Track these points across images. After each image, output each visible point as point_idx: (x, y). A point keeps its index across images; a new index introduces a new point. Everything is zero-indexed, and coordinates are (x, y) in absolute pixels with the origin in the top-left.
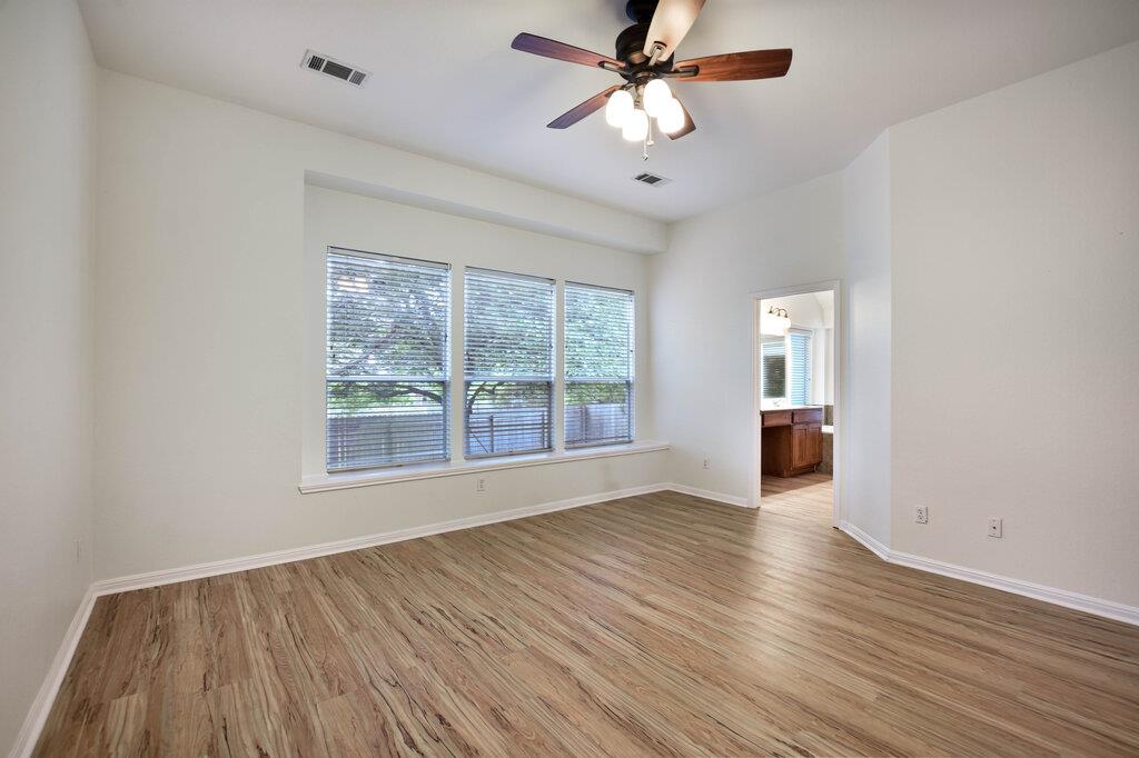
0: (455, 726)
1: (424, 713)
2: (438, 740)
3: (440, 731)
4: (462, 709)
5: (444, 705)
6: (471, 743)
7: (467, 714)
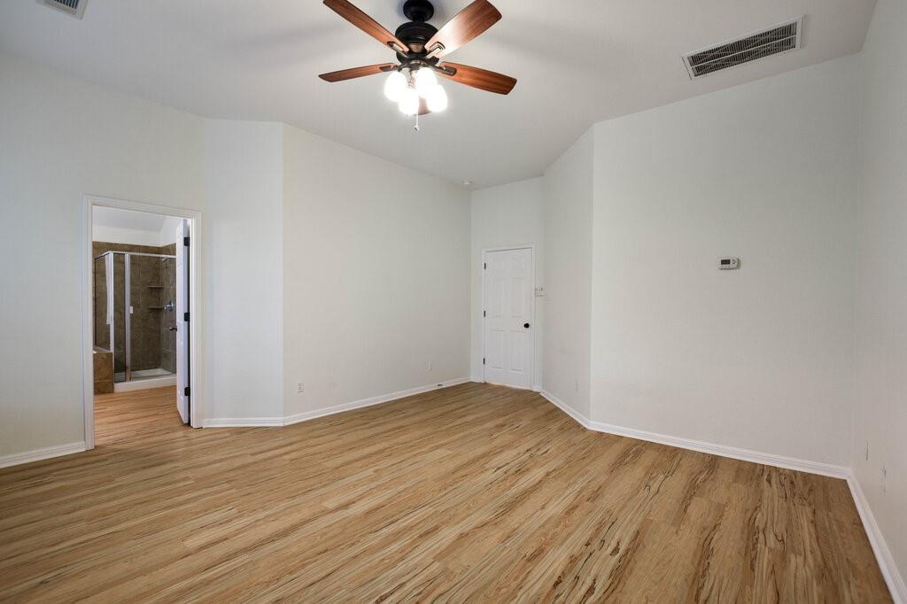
0: (558, 573)
1: (558, 596)
2: (577, 578)
3: (568, 581)
4: (539, 576)
5: (543, 587)
6: (567, 561)
7: (542, 572)
